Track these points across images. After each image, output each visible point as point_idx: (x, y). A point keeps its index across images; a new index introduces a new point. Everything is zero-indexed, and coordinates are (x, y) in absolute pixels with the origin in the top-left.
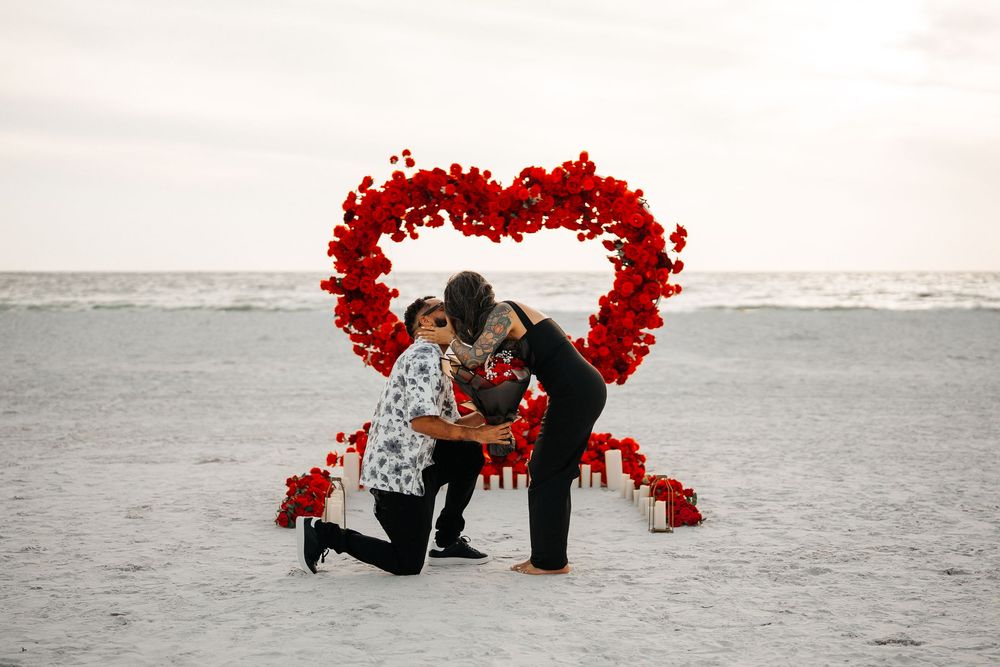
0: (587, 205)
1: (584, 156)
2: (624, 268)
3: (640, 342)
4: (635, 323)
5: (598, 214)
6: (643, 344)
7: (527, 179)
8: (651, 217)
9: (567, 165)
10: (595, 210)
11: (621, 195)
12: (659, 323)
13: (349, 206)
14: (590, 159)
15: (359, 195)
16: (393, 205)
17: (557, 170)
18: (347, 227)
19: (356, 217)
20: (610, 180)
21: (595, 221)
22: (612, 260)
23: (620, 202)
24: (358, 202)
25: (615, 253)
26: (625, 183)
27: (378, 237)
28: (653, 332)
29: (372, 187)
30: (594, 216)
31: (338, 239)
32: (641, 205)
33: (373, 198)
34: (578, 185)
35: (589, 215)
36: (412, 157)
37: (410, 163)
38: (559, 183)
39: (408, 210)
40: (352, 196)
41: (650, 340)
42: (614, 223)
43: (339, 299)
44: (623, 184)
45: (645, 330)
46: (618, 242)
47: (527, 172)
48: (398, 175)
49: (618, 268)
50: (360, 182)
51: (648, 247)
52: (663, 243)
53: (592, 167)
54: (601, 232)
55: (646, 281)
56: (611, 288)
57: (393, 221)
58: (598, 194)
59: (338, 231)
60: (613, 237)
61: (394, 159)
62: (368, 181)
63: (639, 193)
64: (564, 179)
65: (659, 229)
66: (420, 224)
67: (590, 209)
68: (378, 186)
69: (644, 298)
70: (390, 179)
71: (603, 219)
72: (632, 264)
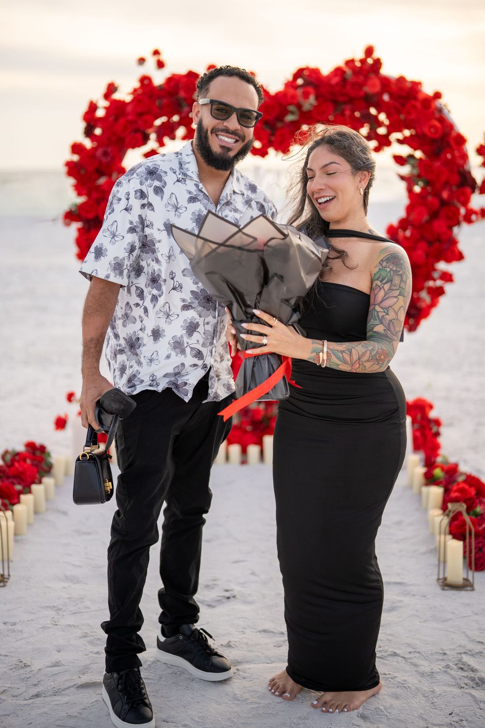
0: (373, 111)
1: (369, 51)
2: (417, 189)
3: (434, 280)
4: (427, 256)
5: (387, 122)
6: (439, 283)
7: (300, 81)
8: (451, 127)
9: (350, 63)
10: (382, 117)
11: (415, 98)
12: (460, 257)
13: (90, 117)
14: (376, 55)
15: (103, 103)
16: (140, 115)
17: (338, 71)
18: (88, 144)
19: (98, 131)
20: (401, 80)
21: (382, 131)
22: (402, 178)
23: (414, 107)
24: (100, 113)
25: (406, 170)
26: (419, 84)
27: (124, 153)
28: (451, 268)
29: (116, 96)
30: (380, 124)
31: (75, 158)
32: (440, 110)
33: (116, 108)
34: (361, 86)
35: (375, 123)
36: (163, 57)
37: (160, 65)
38: (337, 84)
39: (158, 122)
40: (93, 107)
41: (447, 277)
42: (407, 133)
43: (79, 230)
44: (416, 85)
45: (442, 266)
46: (411, 156)
47: (299, 74)
48: (145, 81)
49: (410, 190)
50: (103, 90)
51: (447, 163)
52: (465, 157)
53: (378, 63)
54: (389, 144)
55: (443, 203)
56: (402, 213)
57: (139, 135)
58: (386, 98)
59: (77, 148)
60: (405, 151)
61: (142, 61)
62: (111, 89)
63: (438, 95)
64: (344, 80)
65: (461, 140)
66: (173, 138)
67: (376, 117)
68: (124, 95)
69: (439, 225)
70: (137, 85)
71: (391, 129)
72: (428, 183)
